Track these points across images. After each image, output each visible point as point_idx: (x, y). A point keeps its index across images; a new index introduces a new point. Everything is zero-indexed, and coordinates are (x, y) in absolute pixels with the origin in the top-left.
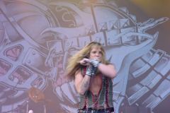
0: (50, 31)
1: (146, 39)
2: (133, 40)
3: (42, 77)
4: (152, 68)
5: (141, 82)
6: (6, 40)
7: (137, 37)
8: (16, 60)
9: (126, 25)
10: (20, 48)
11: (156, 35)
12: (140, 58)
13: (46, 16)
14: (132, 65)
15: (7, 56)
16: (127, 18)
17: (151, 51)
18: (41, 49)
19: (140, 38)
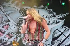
0: (21, 18)
1: (60, 22)
3: (18, 37)
4: (62, 33)
5: (57, 39)
6: (3, 22)
7: (56, 21)
8: (7, 30)
9: (52, 16)
10: (9, 25)
11: (64, 20)
12: (57, 29)
13: (20, 12)
14: (54, 32)
15: (4, 28)
16: (52, 13)
17: (62, 26)
18: (18, 25)
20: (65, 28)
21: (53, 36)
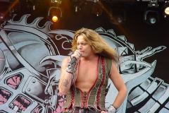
0: (50, 59)
1: (144, 67)
2: (132, 68)
3: (42, 105)
4: (150, 96)
5: (139, 110)
6: (6, 69)
7: (135, 65)
8: (16, 89)
9: (124, 53)
10: (20, 76)
11: (154, 63)
12: (139, 86)
13: (46, 44)
14: (130, 93)
15: (8, 84)
16: (125, 46)
17: (149, 79)
18: (41, 77)
19: (138, 66)
20: (158, 82)
21: (129, 102)
